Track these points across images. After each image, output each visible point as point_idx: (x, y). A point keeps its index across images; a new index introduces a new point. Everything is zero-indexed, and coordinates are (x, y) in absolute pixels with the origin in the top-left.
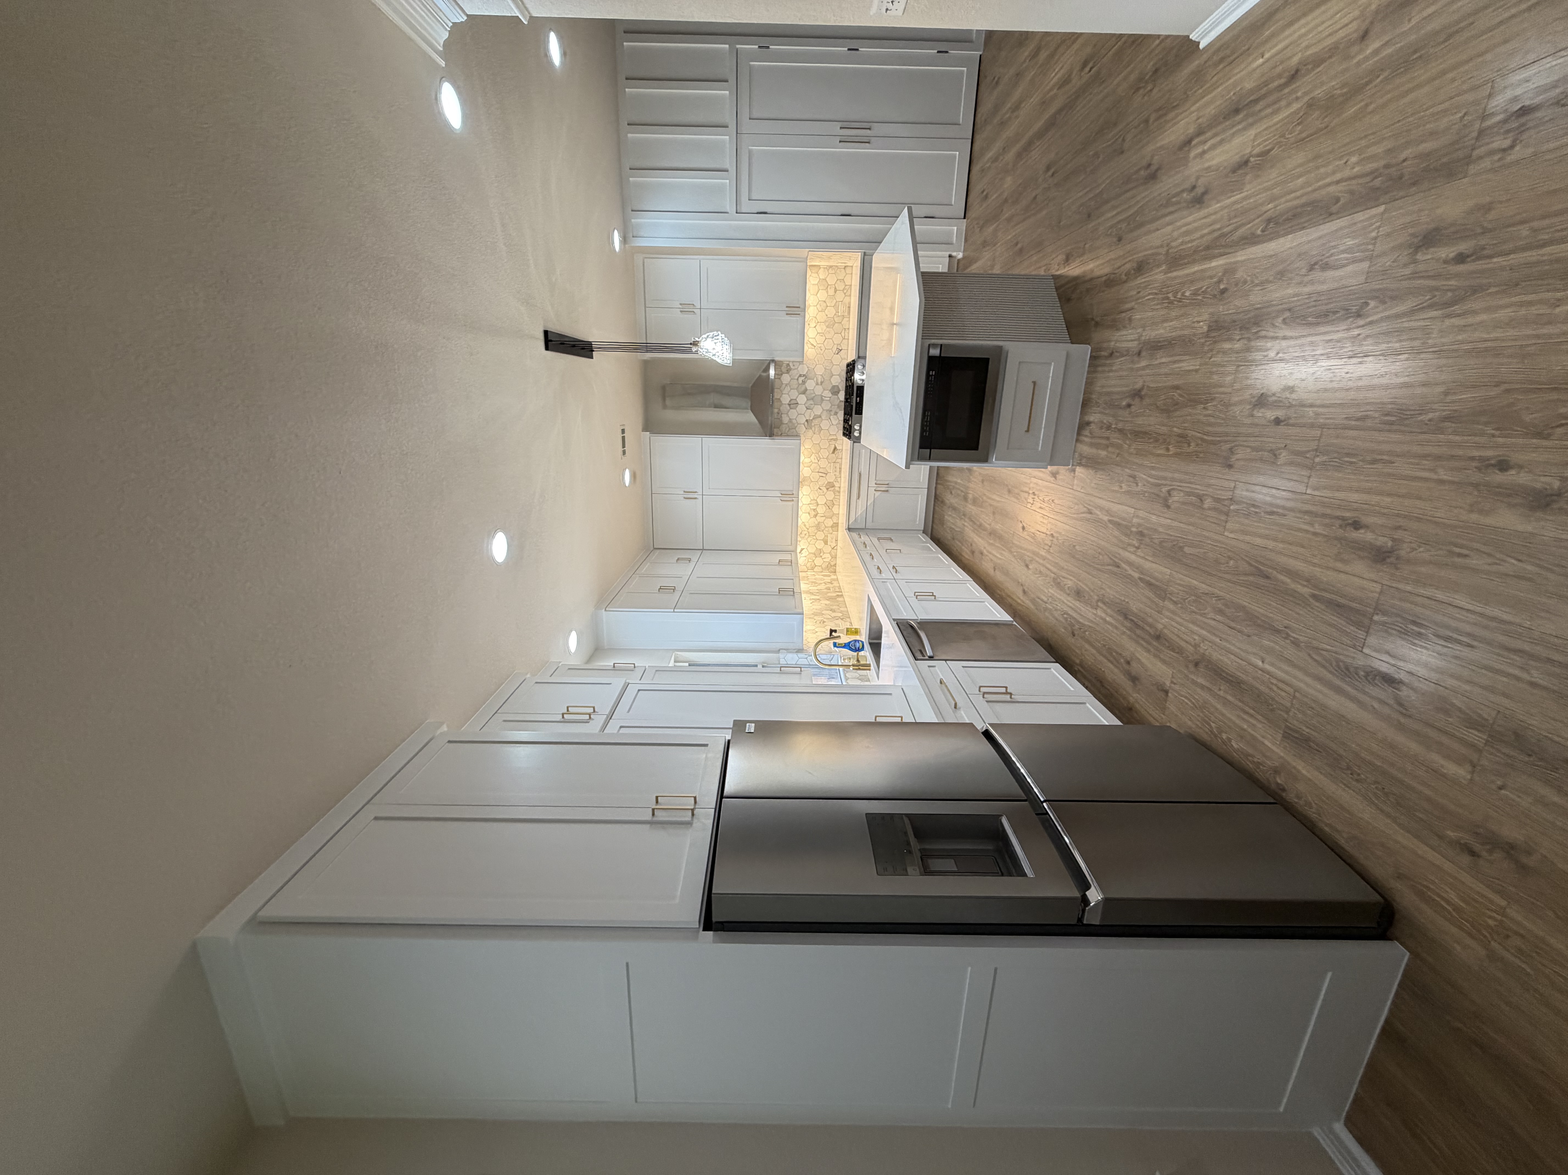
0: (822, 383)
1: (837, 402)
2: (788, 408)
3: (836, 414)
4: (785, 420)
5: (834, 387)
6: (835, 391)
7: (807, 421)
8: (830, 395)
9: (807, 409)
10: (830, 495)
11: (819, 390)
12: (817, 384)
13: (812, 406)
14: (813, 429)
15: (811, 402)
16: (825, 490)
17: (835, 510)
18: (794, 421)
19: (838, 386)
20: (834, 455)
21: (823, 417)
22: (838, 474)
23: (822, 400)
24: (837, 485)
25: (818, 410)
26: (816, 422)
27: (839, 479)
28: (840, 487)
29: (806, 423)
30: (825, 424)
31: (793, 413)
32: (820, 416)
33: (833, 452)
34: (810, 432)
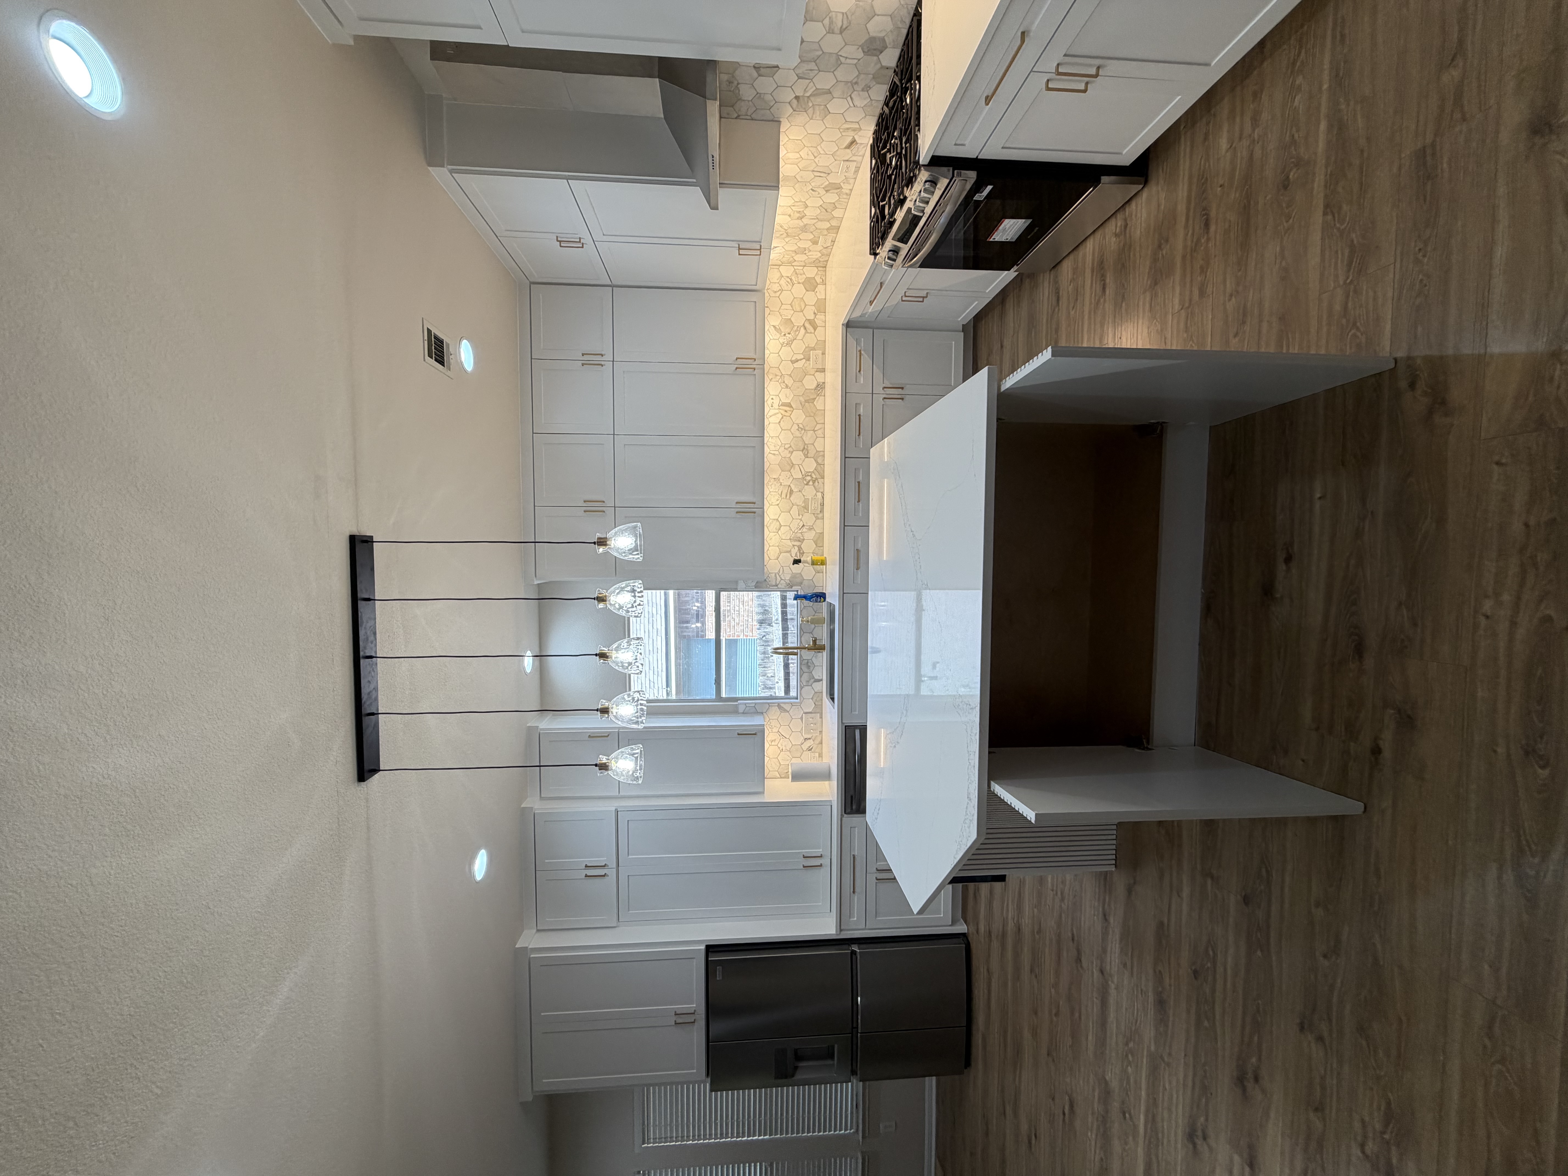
0: (842, 31)
1: (873, 68)
2: (755, 74)
3: (867, 88)
4: (746, 93)
5: (872, 40)
6: (873, 47)
7: (797, 98)
8: (860, 54)
9: (799, 78)
10: (832, 197)
11: (832, 44)
12: (831, 31)
13: (812, 74)
14: (810, 111)
15: (812, 66)
16: (822, 192)
17: (837, 213)
18: (768, 97)
19: (883, 40)
20: (848, 151)
21: (836, 94)
22: (851, 174)
23: (839, 64)
24: (846, 188)
25: (824, 81)
26: (818, 100)
27: (852, 181)
28: (851, 190)
29: (795, 101)
30: (837, 105)
31: (765, 85)
32: (829, 92)
33: (849, 146)
34: (802, 118)
